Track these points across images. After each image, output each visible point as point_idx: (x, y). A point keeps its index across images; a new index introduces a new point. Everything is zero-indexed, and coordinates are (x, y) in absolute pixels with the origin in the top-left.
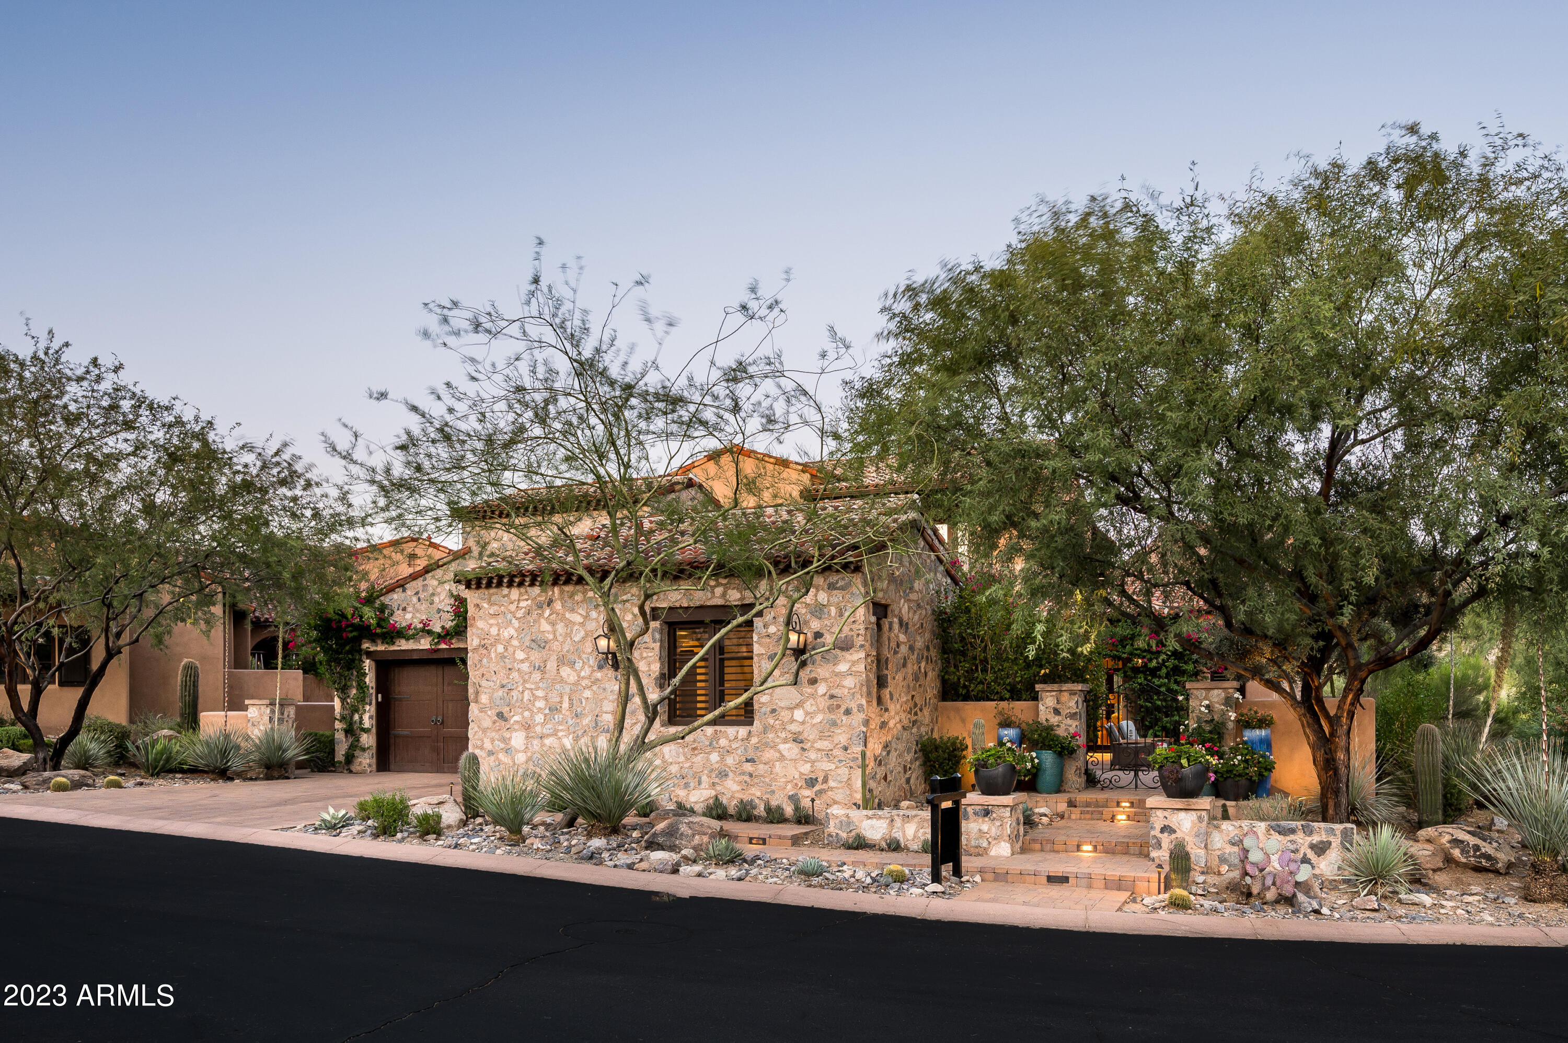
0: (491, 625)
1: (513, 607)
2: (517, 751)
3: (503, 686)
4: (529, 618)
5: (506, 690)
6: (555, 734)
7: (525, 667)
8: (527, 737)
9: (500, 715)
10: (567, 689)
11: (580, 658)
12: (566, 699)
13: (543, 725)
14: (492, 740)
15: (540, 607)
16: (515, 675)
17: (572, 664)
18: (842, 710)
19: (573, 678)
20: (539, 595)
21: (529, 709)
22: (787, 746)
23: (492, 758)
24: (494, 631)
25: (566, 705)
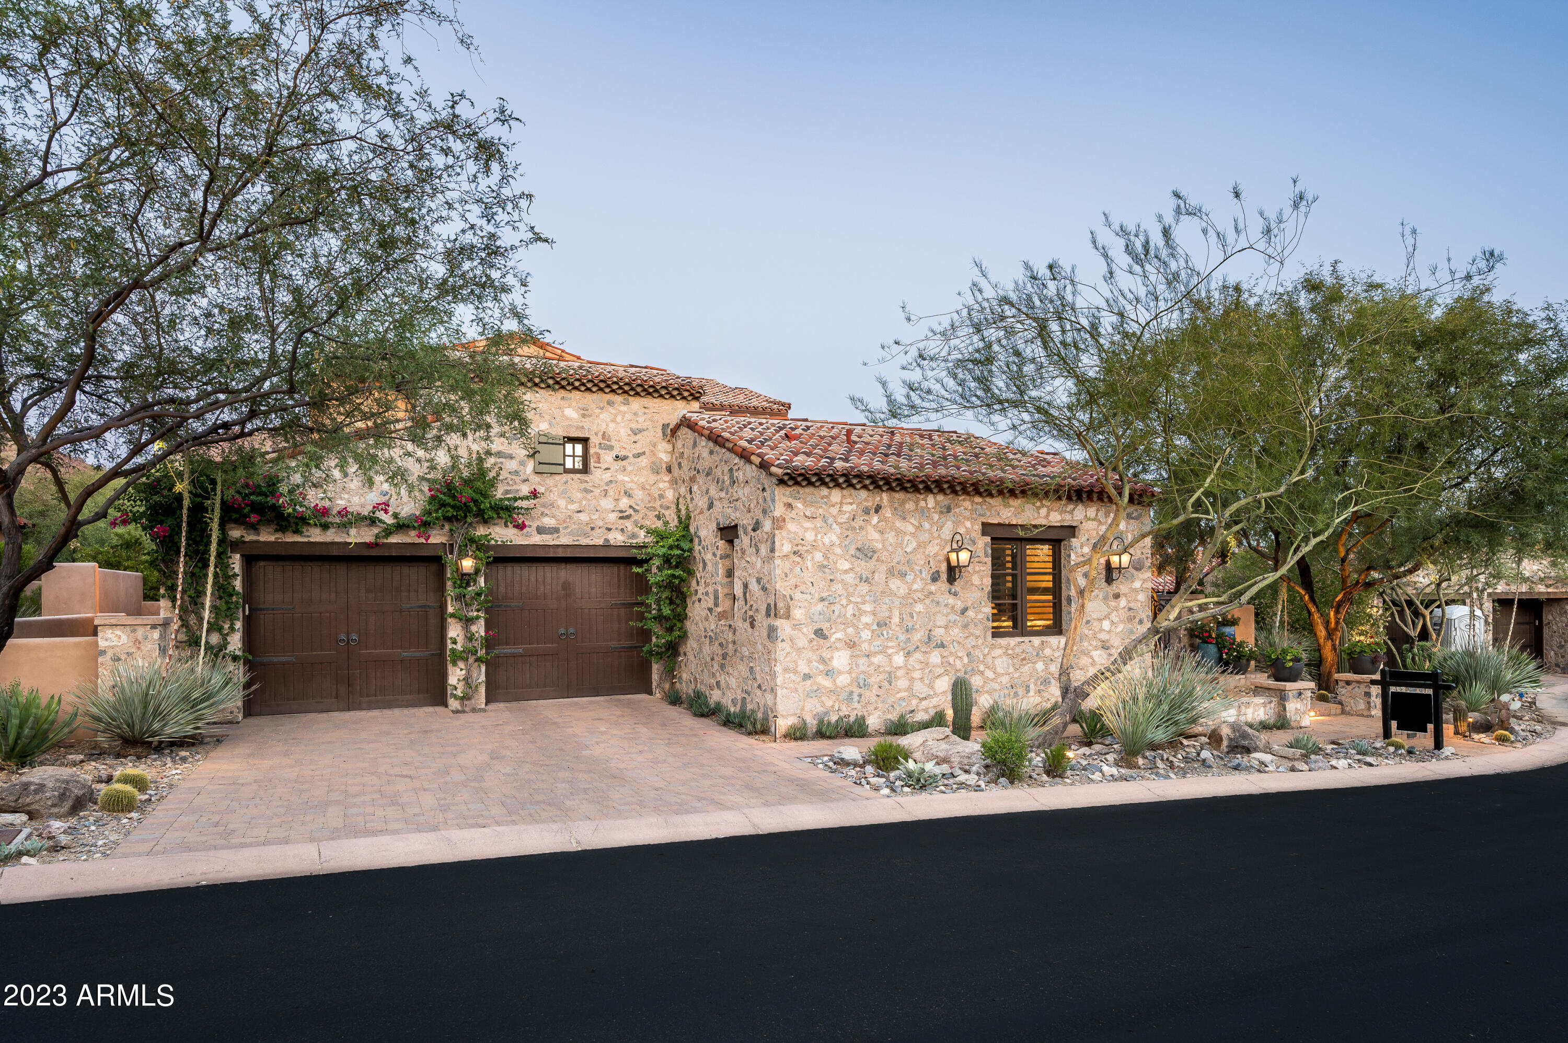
0: (806, 529)
1: (834, 511)
2: (840, 673)
3: (822, 600)
4: (853, 524)
5: (826, 603)
6: (882, 652)
7: (850, 578)
8: (852, 656)
9: (819, 633)
10: (897, 602)
11: (912, 570)
12: (896, 613)
13: (870, 642)
14: (809, 661)
15: (867, 511)
16: (837, 587)
17: (903, 575)
18: (1137, 620)
19: (903, 591)
20: (866, 500)
21: (853, 625)
22: (1098, 652)
23: (809, 682)
24: (810, 536)
25: (896, 620)
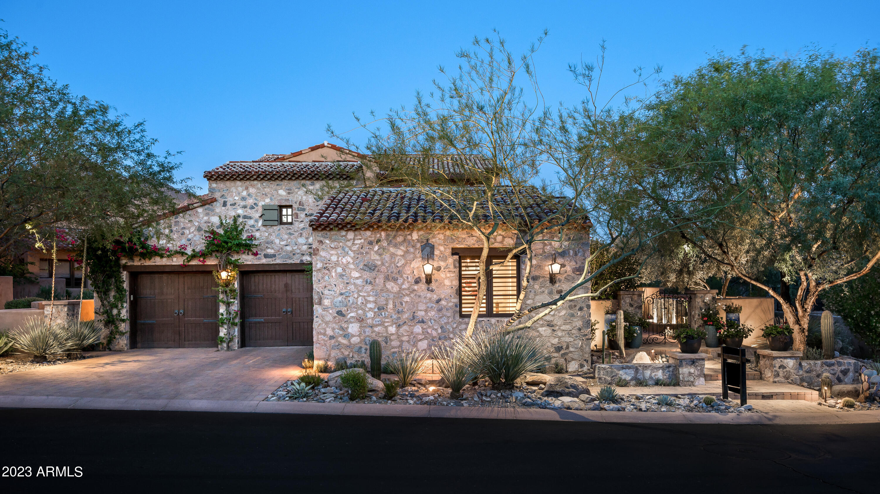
0: (332, 255)
1: (349, 244)
2: (353, 336)
3: (341, 294)
4: (362, 250)
5: (344, 296)
6: (382, 324)
7: (359, 282)
8: (360, 327)
9: (340, 313)
10: (392, 296)
11: (402, 276)
12: (391, 302)
13: (373, 319)
14: (333, 329)
15: (371, 243)
16: (352, 287)
17: (395, 280)
18: (577, 308)
19: (396, 289)
20: (370, 237)
21: (362, 309)
22: (544, 328)
23: (333, 341)
24: (334, 258)
25: (391, 306)
